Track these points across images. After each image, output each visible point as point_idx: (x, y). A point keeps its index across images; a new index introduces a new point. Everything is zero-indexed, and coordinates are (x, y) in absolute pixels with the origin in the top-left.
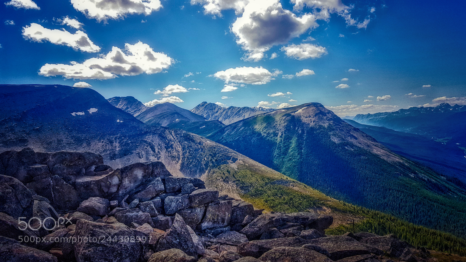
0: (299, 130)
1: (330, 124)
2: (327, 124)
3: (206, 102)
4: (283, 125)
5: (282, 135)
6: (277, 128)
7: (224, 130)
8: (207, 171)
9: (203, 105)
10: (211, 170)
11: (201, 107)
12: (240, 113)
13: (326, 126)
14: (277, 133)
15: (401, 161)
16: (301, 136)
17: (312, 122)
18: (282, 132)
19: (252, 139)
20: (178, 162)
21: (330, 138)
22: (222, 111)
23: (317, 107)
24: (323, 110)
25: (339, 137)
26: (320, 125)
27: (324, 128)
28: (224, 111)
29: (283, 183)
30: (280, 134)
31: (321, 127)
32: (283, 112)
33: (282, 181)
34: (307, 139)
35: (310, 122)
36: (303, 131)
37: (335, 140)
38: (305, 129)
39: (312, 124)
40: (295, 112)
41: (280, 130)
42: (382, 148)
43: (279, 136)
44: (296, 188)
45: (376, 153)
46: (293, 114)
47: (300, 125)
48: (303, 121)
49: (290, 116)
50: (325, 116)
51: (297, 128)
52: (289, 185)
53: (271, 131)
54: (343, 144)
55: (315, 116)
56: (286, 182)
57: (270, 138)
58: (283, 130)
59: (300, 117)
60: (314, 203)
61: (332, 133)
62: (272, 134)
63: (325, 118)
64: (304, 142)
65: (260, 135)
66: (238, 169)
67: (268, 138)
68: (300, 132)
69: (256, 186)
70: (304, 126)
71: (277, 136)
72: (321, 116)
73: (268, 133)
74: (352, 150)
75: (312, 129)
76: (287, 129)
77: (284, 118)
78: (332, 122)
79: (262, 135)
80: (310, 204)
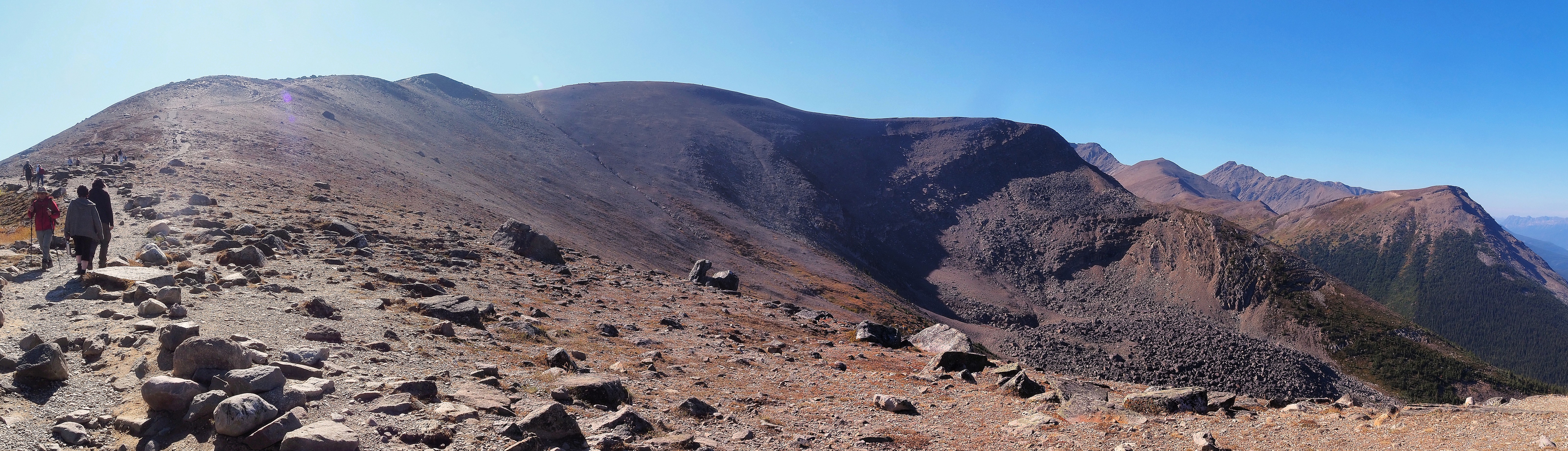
0: (1421, 235)
1: (1477, 230)
2: (1473, 229)
3: (1234, 163)
4: (1393, 222)
5: (1388, 240)
6: (1380, 226)
7: (1274, 222)
8: (1267, 301)
9: (1227, 169)
10: (1274, 300)
11: (1224, 172)
12: (1302, 189)
13: (1470, 233)
14: (1379, 237)
16: (1424, 246)
17: (1447, 223)
18: (1389, 237)
20: (1210, 278)
21: (1476, 254)
22: (1265, 183)
23: (1458, 195)
24: (1468, 202)
25: (1492, 254)
26: (1460, 230)
27: (1468, 235)
28: (1269, 183)
29: (1410, 334)
30: (1384, 240)
31: (1461, 233)
32: (1393, 198)
33: (1407, 330)
34: (1436, 253)
35: (1442, 221)
36: (1428, 237)
37: (1485, 259)
38: (1432, 234)
39: (1447, 226)
40: (1417, 200)
41: (1386, 233)
42: (1558, 280)
43: (1382, 243)
44: (1432, 346)
45: (1548, 288)
46: (1412, 203)
47: (1424, 225)
48: (1429, 220)
49: (1407, 208)
50: (1470, 213)
51: (1416, 232)
52: (1420, 340)
53: (1368, 233)
54: (1499, 269)
55: (1453, 212)
56: (1415, 334)
57: (1365, 246)
58: (1391, 232)
59: (1424, 210)
60: (1464, 374)
61: (1480, 246)
62: (1369, 238)
63: (1470, 217)
64: (1429, 258)
65: (1347, 237)
66: (1326, 302)
67: (1361, 245)
68: (1423, 239)
69: (1361, 336)
70: (1432, 228)
71: (1378, 242)
72: (1463, 212)
73: (1363, 236)
74: (1512, 279)
75: (1446, 236)
76: (1398, 231)
77: (1395, 209)
78: (1481, 225)
79: (1350, 239)
80: (1457, 375)
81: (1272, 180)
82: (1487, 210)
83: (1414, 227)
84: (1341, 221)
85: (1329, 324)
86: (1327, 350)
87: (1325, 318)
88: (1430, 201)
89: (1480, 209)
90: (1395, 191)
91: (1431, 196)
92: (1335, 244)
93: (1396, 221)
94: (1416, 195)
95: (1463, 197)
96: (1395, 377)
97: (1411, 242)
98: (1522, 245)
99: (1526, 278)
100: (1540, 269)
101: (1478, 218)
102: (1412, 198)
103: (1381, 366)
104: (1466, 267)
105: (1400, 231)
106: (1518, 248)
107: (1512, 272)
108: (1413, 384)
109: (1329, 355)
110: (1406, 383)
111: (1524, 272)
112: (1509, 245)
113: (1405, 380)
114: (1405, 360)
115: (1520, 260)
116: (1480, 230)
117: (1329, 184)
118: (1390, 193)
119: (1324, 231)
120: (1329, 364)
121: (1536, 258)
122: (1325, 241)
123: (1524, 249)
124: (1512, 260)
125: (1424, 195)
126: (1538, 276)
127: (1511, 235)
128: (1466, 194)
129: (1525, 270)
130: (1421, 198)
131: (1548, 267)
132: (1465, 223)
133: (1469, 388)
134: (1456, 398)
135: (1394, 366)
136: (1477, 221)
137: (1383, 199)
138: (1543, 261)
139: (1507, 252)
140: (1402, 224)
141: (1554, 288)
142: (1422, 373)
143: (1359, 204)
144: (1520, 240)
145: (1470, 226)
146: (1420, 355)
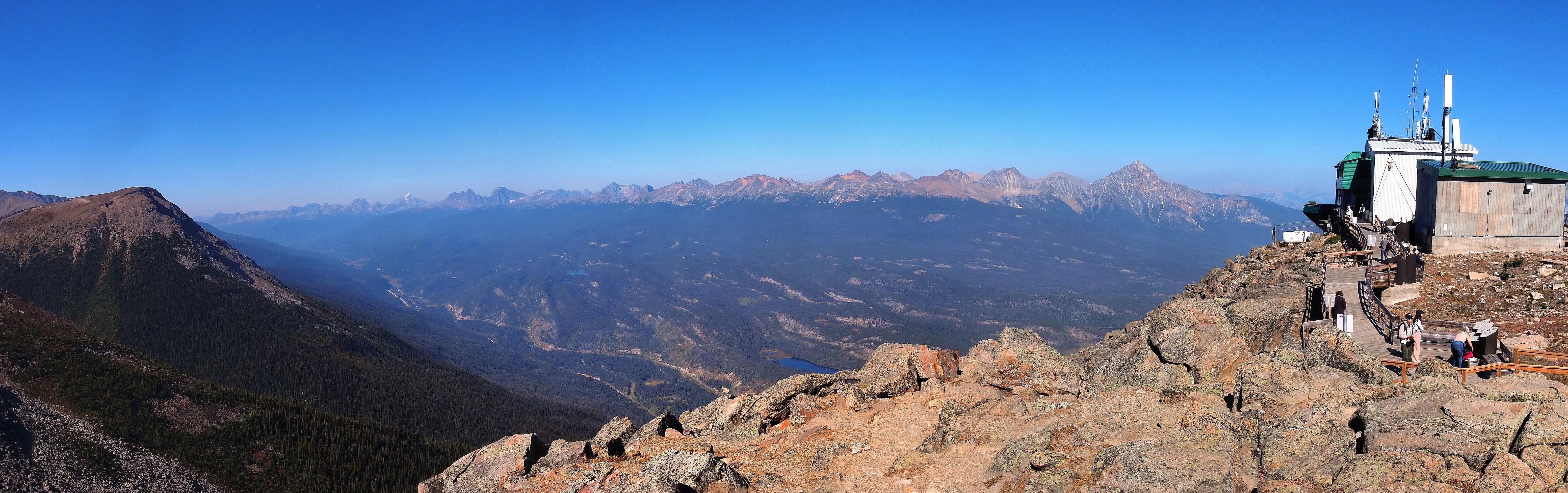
0: (116, 241)
1: (174, 231)
2: (170, 231)
4: (84, 230)
5: (82, 250)
6: (71, 236)
13: (167, 235)
14: (71, 247)
15: (299, 302)
16: (119, 253)
17: (141, 226)
18: (82, 246)
19: (19, 257)
21: (175, 258)
23: (150, 196)
24: (162, 202)
25: (192, 256)
26: (156, 233)
27: (164, 238)
29: (97, 350)
30: (77, 250)
31: (158, 236)
32: (83, 205)
33: (94, 346)
34: (133, 259)
35: (136, 226)
36: (123, 243)
37: (186, 262)
38: (127, 239)
39: (141, 230)
40: (107, 205)
41: (78, 242)
42: (267, 279)
43: (75, 254)
44: (123, 361)
45: (257, 287)
46: (102, 209)
47: (117, 231)
48: (123, 225)
49: (98, 214)
50: (165, 214)
51: (111, 238)
52: (110, 355)
53: (59, 243)
54: (200, 271)
55: (147, 214)
56: (103, 349)
57: (57, 257)
58: (83, 241)
59: (116, 215)
60: (159, 389)
61: (179, 249)
62: (60, 249)
63: (165, 218)
64: (126, 265)
65: (37, 249)
66: (4, 321)
67: (53, 257)
68: (118, 246)
69: (44, 356)
70: (126, 234)
71: (71, 252)
72: (157, 213)
73: (54, 247)
74: (216, 282)
75: (141, 240)
76: (91, 239)
77: (85, 216)
78: (177, 226)
79: (41, 251)
80: (152, 390)
82: (184, 210)
83: (107, 233)
84: (29, 232)
85: (8, 345)
86: (8, 372)
87: (4, 338)
88: (122, 205)
89: (176, 210)
90: (84, 197)
91: (122, 199)
92: (25, 257)
93: (88, 229)
94: (106, 200)
95: (157, 198)
96: (84, 397)
97: (106, 250)
98: (224, 244)
99: (230, 278)
100: (246, 268)
101: (174, 219)
102: (102, 203)
103: (68, 386)
104: (166, 272)
105: (93, 238)
106: (220, 248)
107: (215, 273)
108: (104, 404)
109: (11, 378)
110: (96, 403)
111: (228, 273)
112: (210, 245)
113: (95, 399)
114: (94, 378)
115: (223, 260)
116: (177, 232)
117: (20, 194)
118: (79, 199)
119: (12, 244)
120: (11, 387)
121: (241, 256)
122: (14, 254)
123: (227, 248)
124: (214, 260)
125: (115, 199)
126: (246, 276)
127: (211, 235)
128: (159, 195)
129: (230, 271)
130: (112, 202)
131: (255, 266)
132: (161, 225)
133: (166, 403)
134: (152, 415)
135: (82, 385)
136: (173, 222)
137: (72, 207)
138: (249, 259)
139: (208, 252)
140: (94, 231)
141: (263, 288)
142: (113, 391)
143: (47, 213)
144: (222, 239)
145: (166, 227)
146: (110, 371)
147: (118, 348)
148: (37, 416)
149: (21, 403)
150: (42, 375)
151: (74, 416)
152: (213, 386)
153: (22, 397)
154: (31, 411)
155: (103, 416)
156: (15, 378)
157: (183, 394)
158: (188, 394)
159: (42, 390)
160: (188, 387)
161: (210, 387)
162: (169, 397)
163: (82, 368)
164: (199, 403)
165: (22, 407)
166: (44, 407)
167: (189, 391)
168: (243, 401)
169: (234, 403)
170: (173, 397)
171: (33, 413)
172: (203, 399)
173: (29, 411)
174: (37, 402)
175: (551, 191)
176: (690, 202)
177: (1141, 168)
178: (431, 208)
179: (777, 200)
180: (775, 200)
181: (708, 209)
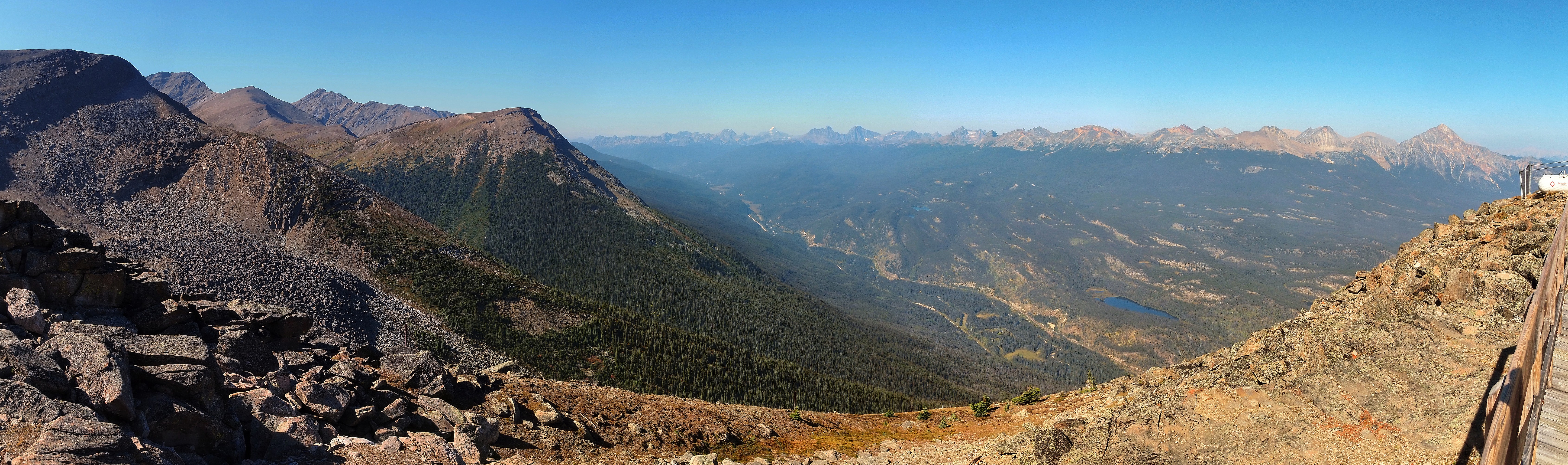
0: (493, 156)
1: (548, 150)
2: (544, 149)
3: (324, 90)
4: (466, 144)
5: (462, 162)
6: (454, 148)
7: (353, 146)
8: (312, 220)
9: (317, 96)
10: (319, 218)
11: (314, 99)
12: (388, 114)
13: (541, 153)
14: (453, 159)
15: (658, 221)
16: (496, 167)
17: (518, 144)
18: (462, 158)
19: (404, 165)
20: (259, 198)
21: (546, 173)
22: (353, 108)
23: (529, 117)
24: (540, 123)
25: (562, 173)
26: (531, 150)
27: (538, 155)
28: (357, 109)
29: (453, 252)
30: (457, 162)
31: (532, 153)
32: (468, 121)
33: (451, 248)
34: (507, 173)
35: (513, 142)
36: (500, 158)
37: (556, 179)
38: (504, 155)
39: (518, 147)
40: (489, 122)
41: (459, 155)
42: (631, 197)
43: (455, 165)
44: (475, 264)
45: (620, 205)
46: (485, 125)
47: (496, 147)
48: (502, 141)
49: (480, 130)
50: (541, 134)
51: (489, 153)
52: (464, 258)
53: (442, 155)
54: (568, 187)
55: (525, 133)
56: (458, 252)
57: (439, 168)
58: (464, 154)
59: (497, 132)
60: (506, 292)
61: (550, 165)
62: (443, 160)
63: (541, 137)
64: (501, 179)
65: (422, 159)
66: (371, 221)
67: (436, 167)
68: (495, 161)
69: (403, 255)
70: (504, 149)
71: (452, 164)
72: (534, 133)
73: (437, 158)
74: (582, 198)
75: (517, 156)
76: (471, 153)
77: (468, 131)
78: (551, 146)
79: (425, 161)
80: (499, 292)
81: (359, 106)
82: (560, 131)
83: (486, 148)
84: (416, 144)
85: (372, 243)
86: (369, 268)
87: (369, 237)
88: (502, 123)
89: (552, 130)
90: (469, 114)
91: (503, 118)
92: (411, 166)
93: (469, 143)
94: (489, 118)
95: (535, 119)
96: (435, 294)
97: (484, 163)
98: (594, 164)
99: (595, 195)
100: (611, 186)
101: (549, 139)
102: (485, 120)
103: (422, 283)
104: (536, 187)
105: (473, 153)
106: (589, 167)
107: (582, 190)
108: (452, 302)
109: (371, 273)
110: (446, 301)
111: (594, 191)
112: (580, 165)
113: (444, 297)
114: (447, 278)
115: (591, 178)
116: (550, 150)
117: (417, 109)
118: (465, 116)
119: (400, 153)
120: (369, 282)
121: (608, 176)
122: (401, 163)
123: (595, 167)
124: (582, 178)
125: (497, 117)
126: (610, 194)
127: (582, 154)
128: (538, 116)
129: (596, 188)
130: (494, 120)
131: (621, 185)
132: (536, 143)
133: (512, 305)
134: (497, 315)
135: (434, 284)
136: (548, 141)
137: (458, 122)
138: (616, 178)
139: (577, 170)
140: (475, 146)
141: (626, 206)
142: (462, 291)
143: (435, 127)
144: (592, 159)
145: (541, 146)
146: (462, 272)
147: (473, 252)
148: (388, 309)
149: (376, 296)
150: (400, 272)
151: (421, 311)
152: (558, 293)
153: (378, 291)
154: (384, 304)
155: (450, 313)
156: (375, 274)
157: (529, 298)
158: (534, 298)
159: (398, 286)
160: (534, 292)
161: (555, 293)
162: (516, 299)
163: (436, 267)
164: (543, 307)
165: (375, 299)
166: (397, 301)
167: (535, 296)
168: (585, 309)
169: (577, 309)
170: (519, 300)
171: (385, 305)
172: (547, 304)
173: (382, 303)
174: (392, 296)
175: (903, 132)
176: (1029, 148)
177: (1445, 130)
178: (793, 142)
179: (1110, 149)
180: (1107, 149)
181: (1046, 154)
